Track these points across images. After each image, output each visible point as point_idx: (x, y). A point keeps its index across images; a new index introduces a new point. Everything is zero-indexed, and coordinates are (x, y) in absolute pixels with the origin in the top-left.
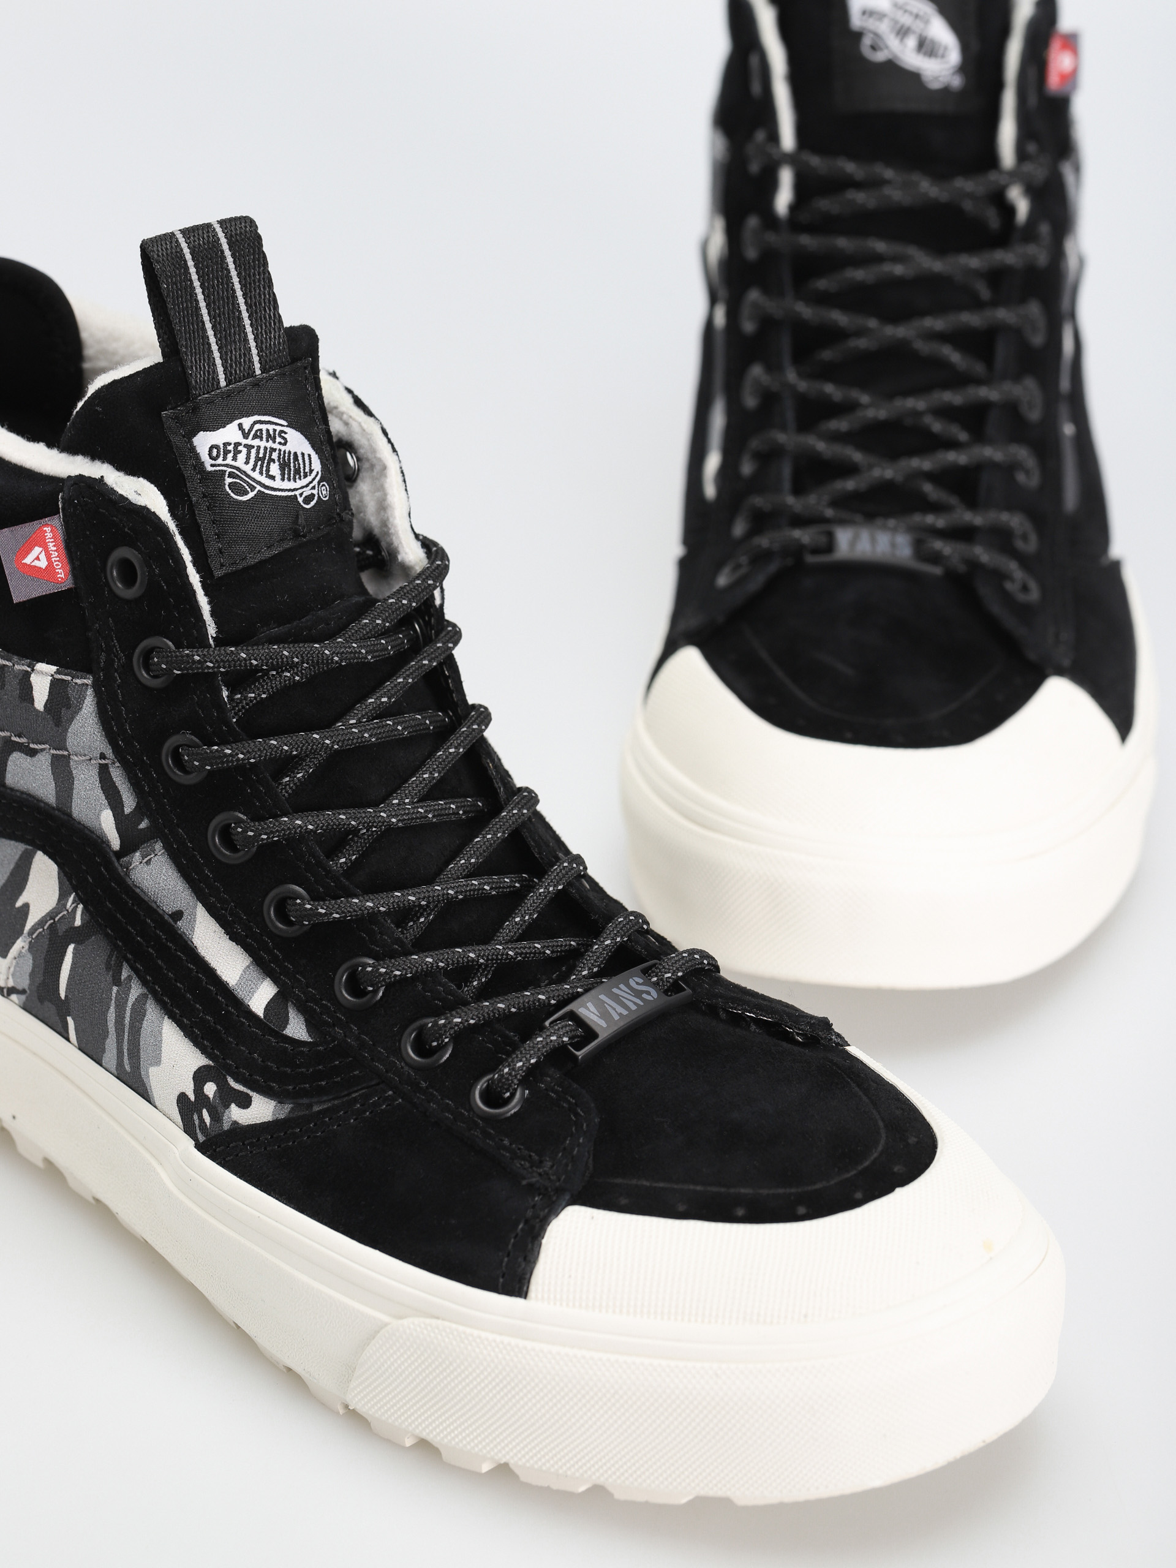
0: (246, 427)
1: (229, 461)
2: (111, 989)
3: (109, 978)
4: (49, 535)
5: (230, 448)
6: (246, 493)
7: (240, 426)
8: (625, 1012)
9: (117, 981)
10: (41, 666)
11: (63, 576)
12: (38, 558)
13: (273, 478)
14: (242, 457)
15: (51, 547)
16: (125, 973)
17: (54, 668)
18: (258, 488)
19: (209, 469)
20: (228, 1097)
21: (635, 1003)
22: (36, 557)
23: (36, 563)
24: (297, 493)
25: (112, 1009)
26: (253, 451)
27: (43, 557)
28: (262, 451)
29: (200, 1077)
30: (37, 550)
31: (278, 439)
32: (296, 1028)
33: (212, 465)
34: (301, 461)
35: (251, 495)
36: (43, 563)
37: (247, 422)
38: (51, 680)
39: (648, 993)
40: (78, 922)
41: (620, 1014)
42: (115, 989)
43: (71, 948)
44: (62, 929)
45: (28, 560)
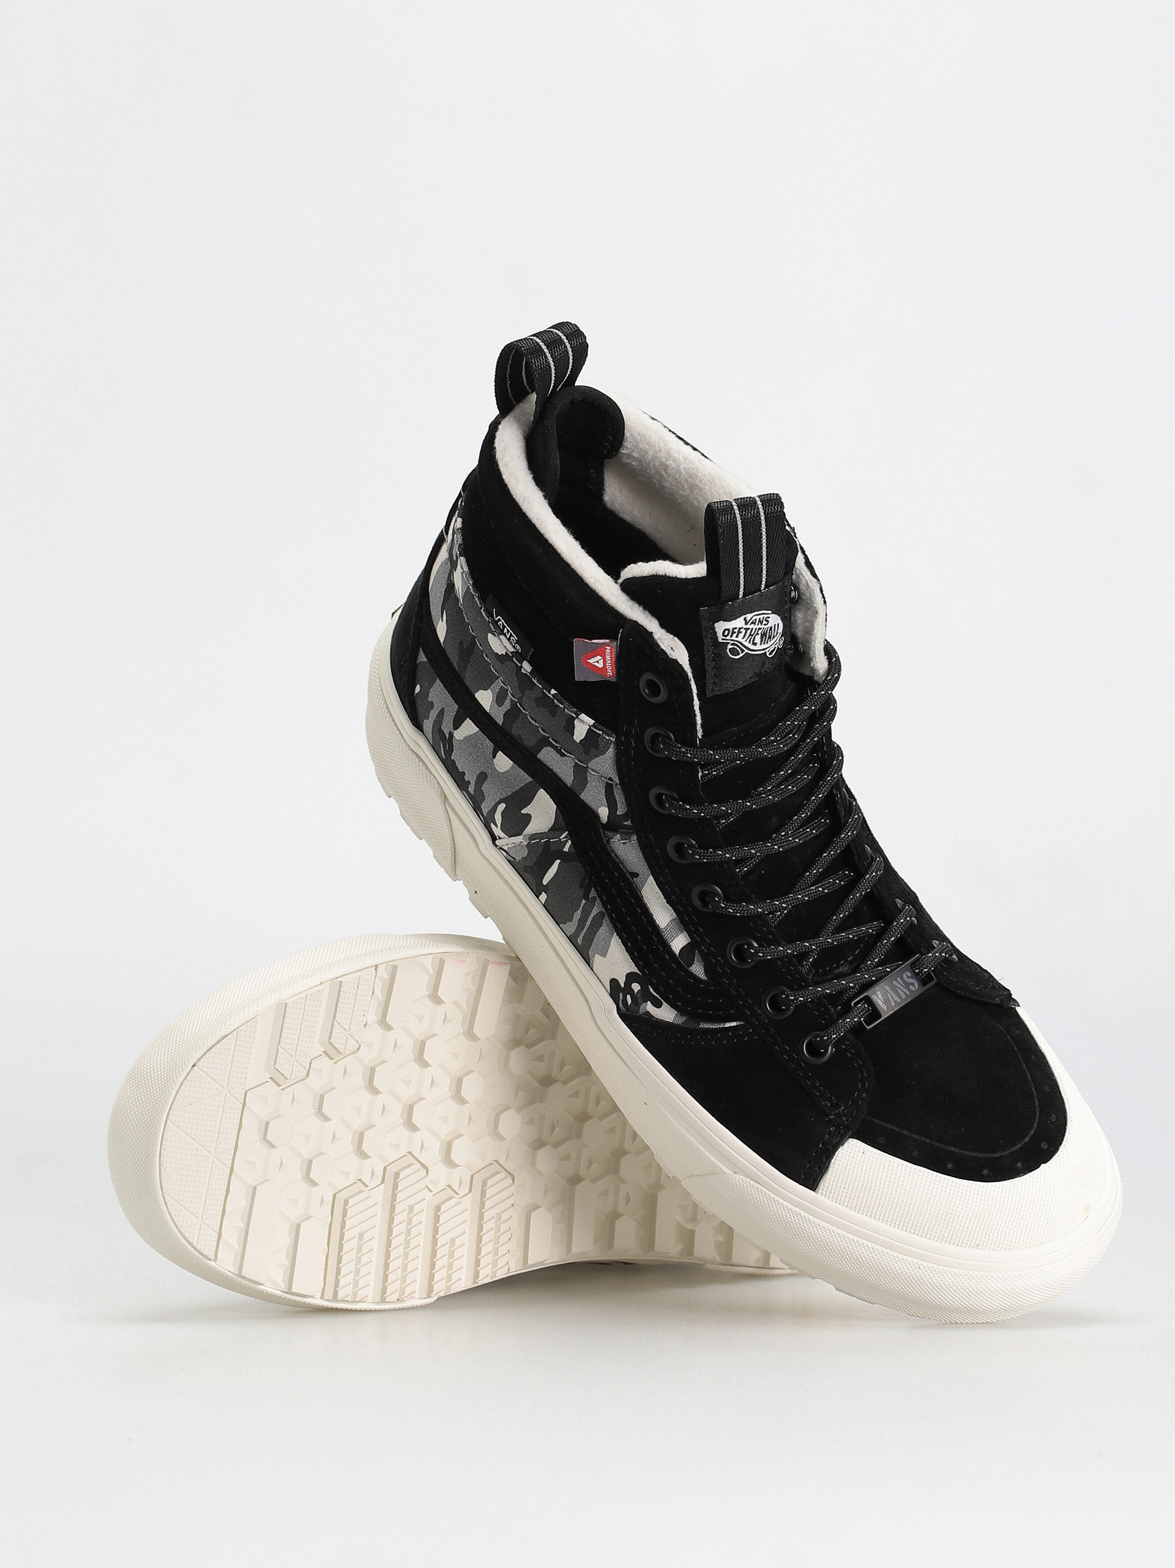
0: (748, 619)
1: (734, 638)
2: (581, 901)
3: (581, 893)
4: (608, 651)
5: (736, 630)
6: (739, 654)
7: (745, 619)
8: (899, 1001)
9: (586, 897)
10: (583, 716)
11: (611, 674)
12: (598, 662)
13: (755, 644)
14: (741, 635)
15: (608, 657)
16: (593, 893)
17: (592, 722)
18: (746, 651)
19: (720, 640)
20: (645, 996)
21: (905, 993)
22: (597, 661)
23: (596, 664)
24: (767, 650)
25: (579, 912)
26: (749, 631)
27: (601, 662)
28: (753, 631)
29: (631, 978)
30: (599, 657)
31: (765, 622)
32: (698, 969)
33: (723, 639)
34: (773, 631)
35: (741, 655)
36: (600, 665)
37: (749, 616)
38: (589, 729)
39: (913, 985)
40: (566, 849)
41: (895, 1002)
42: (584, 901)
43: (558, 862)
44: (553, 848)
45: (591, 661)
